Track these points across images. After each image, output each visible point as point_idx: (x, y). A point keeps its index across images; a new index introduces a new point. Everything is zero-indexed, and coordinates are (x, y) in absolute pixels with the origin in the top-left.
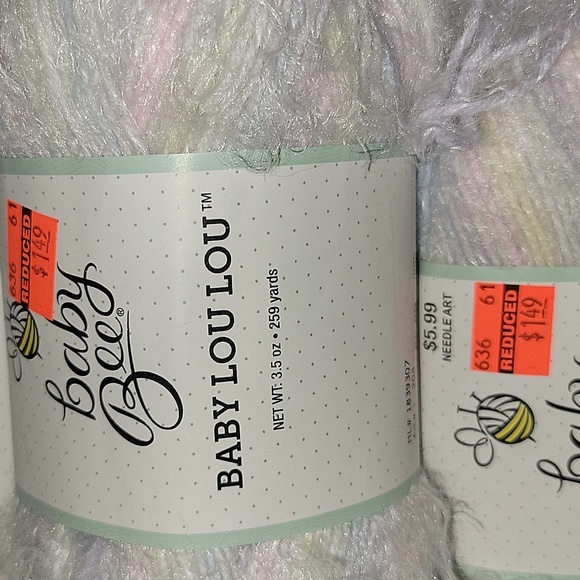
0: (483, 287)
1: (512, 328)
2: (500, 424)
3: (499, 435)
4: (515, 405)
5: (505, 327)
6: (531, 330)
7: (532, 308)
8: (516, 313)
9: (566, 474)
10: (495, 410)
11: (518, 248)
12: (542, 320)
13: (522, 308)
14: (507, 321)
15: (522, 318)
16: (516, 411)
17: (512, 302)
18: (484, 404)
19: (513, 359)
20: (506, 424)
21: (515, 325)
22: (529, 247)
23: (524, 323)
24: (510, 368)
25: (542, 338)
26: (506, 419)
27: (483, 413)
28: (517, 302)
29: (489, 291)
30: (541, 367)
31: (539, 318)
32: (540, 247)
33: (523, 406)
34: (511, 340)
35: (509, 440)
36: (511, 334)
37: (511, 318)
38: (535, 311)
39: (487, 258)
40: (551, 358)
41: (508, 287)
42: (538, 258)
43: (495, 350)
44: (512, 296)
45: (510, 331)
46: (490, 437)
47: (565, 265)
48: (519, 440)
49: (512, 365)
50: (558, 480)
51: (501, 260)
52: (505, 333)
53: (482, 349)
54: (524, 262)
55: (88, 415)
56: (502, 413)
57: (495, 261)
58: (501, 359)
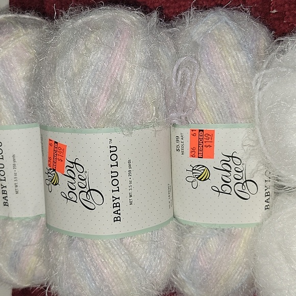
0: (192, 131)
3: (199, 178)
4: (204, 168)
5: (200, 143)
6: (207, 144)
7: (208, 137)
9: (221, 191)
10: (198, 170)
13: (205, 137)
15: (204, 140)
16: (204, 170)
17: (202, 135)
18: (194, 168)
19: (202, 153)
20: (201, 174)
21: (202, 142)
22: (206, 117)
23: (205, 142)
24: (202, 156)
25: (211, 146)
27: (194, 171)
29: (194, 132)
30: (211, 156)
31: (210, 140)
32: (209, 117)
33: (206, 169)
34: (202, 147)
35: (202, 180)
36: (202, 145)
37: (201, 140)
39: (194, 121)
40: (215, 153)
41: (200, 131)
42: (209, 121)
43: (197, 151)
44: (201, 133)
47: (218, 123)
48: (205, 180)
50: (218, 193)
51: (198, 122)
52: (200, 145)
53: (193, 151)
54: (205, 122)
55: (75, 202)
56: (200, 171)
57: (196, 122)
58: (199, 154)
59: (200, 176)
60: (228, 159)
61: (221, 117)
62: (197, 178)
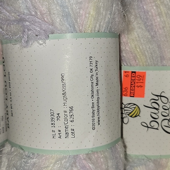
0: (125, 72)
1: (134, 84)
2: (130, 112)
3: (130, 115)
4: (135, 106)
5: (132, 84)
6: (139, 84)
7: (139, 78)
8: (135, 80)
9: (149, 126)
10: (129, 108)
11: (135, 61)
12: (142, 82)
13: (136, 78)
14: (132, 82)
15: (136, 81)
16: (135, 108)
17: (134, 76)
18: (126, 106)
19: (134, 93)
20: (132, 112)
21: (134, 83)
22: (138, 60)
23: (137, 83)
24: (133, 96)
25: (142, 87)
26: (132, 110)
27: (125, 109)
28: (135, 76)
29: (127, 73)
30: (142, 95)
31: (141, 81)
32: (142, 61)
33: (137, 107)
34: (133, 87)
35: (133, 116)
36: (134, 86)
37: (133, 81)
38: (140, 79)
39: (127, 64)
41: (132, 72)
42: (141, 64)
43: (129, 90)
44: (134, 75)
45: (133, 85)
46: (127, 116)
47: (149, 66)
48: (136, 116)
49: (134, 95)
50: (147, 128)
51: (130, 64)
52: (132, 86)
53: (125, 90)
54: (137, 65)
56: (131, 108)
57: (129, 64)
58: (131, 93)
59: (130, 113)
60: (156, 98)
61: (152, 60)
62: (128, 115)
